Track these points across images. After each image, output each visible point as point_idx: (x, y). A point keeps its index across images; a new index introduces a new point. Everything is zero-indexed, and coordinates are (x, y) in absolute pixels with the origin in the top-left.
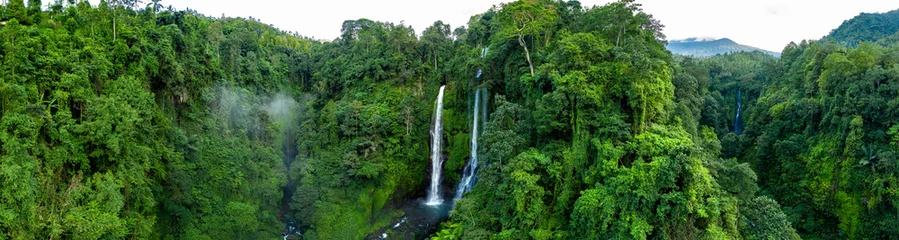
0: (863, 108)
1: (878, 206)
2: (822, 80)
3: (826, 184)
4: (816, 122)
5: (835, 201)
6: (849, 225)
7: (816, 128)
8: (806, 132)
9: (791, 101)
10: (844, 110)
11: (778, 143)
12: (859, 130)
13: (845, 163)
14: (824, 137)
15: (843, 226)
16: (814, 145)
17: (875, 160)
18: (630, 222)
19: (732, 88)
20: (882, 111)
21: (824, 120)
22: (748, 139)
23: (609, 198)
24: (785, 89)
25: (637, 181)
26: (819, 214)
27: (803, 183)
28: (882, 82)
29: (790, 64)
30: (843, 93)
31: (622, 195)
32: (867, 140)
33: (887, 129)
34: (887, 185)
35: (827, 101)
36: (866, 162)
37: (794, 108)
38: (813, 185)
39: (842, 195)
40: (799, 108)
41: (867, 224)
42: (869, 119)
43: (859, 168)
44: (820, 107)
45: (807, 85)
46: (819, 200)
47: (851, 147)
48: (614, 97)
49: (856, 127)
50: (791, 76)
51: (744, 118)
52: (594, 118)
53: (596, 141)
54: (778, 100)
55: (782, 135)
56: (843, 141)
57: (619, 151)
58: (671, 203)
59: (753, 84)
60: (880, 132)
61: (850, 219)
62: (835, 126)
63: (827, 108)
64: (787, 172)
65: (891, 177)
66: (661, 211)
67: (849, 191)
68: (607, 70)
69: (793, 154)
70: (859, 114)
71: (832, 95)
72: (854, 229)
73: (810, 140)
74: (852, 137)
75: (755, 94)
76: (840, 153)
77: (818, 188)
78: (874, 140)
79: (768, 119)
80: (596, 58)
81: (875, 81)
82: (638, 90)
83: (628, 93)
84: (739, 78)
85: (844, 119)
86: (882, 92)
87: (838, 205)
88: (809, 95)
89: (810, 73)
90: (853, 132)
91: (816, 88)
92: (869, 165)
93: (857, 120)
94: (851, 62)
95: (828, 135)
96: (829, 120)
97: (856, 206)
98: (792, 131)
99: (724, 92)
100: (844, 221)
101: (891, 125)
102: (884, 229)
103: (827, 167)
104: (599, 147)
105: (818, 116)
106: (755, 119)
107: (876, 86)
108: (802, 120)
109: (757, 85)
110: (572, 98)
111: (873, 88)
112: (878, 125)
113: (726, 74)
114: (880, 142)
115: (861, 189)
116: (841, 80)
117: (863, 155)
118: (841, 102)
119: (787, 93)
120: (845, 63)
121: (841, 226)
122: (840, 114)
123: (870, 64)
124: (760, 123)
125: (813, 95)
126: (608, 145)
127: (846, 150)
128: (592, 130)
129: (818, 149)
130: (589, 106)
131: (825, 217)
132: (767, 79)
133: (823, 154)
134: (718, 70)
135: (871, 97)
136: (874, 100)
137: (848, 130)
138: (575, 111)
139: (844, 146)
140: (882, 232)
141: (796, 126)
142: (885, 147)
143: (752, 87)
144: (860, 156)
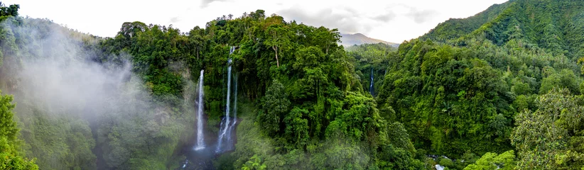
0: (445, 82)
1: (451, 134)
2: (423, 67)
3: (425, 122)
4: (420, 89)
5: (429, 132)
6: (437, 145)
7: (419, 93)
8: (414, 95)
9: (406, 77)
10: (434, 83)
11: (399, 101)
12: (442, 94)
13: (435, 111)
14: (424, 97)
15: (433, 146)
16: (419, 102)
17: (450, 110)
18: (354, 131)
19: (367, 68)
20: (455, 83)
21: (424, 88)
22: (381, 99)
23: (343, 123)
24: (402, 70)
25: (355, 114)
26: (421, 138)
27: (413, 122)
28: (456, 68)
29: (404, 55)
30: (434, 74)
31: (348, 121)
32: (446, 99)
33: (457, 93)
34: (455, 122)
35: (426, 78)
36: (445, 110)
37: (407, 82)
38: (418, 123)
39: (433, 128)
40: (410, 81)
41: (446, 144)
42: (448, 88)
43: (441, 114)
44: (422, 81)
45: (415, 68)
46: (421, 131)
47: (438, 103)
48: (333, 79)
49: (441, 92)
50: (405, 63)
51: (375, 87)
52: (326, 90)
53: (329, 100)
54: (397, 76)
55: (400, 97)
56: (434, 99)
57: (342, 103)
58: (367, 122)
59: (381, 66)
60: (453, 95)
61: (437, 141)
62: (430, 91)
63: (426, 82)
64: (404, 116)
65: (458, 119)
66: (364, 124)
67: (437, 126)
68: (329, 66)
69: (407, 107)
70: (442, 85)
71: (428, 75)
72: (439, 147)
73: (416, 99)
74: (438, 97)
75: (382, 72)
76: (432, 106)
77: (420, 125)
78: (450, 99)
79: (393, 88)
80: (321, 60)
81: (451, 68)
82: (345, 76)
83: (340, 77)
84: (373, 62)
85: (435, 88)
86: (455, 74)
87: (431, 133)
88: (416, 75)
89: (417, 62)
90: (439, 94)
91: (420, 70)
92: (446, 112)
93: (441, 88)
94: (439, 57)
95: (426, 97)
96: (426, 88)
97: (440, 134)
98: (406, 94)
99: (363, 71)
100: (434, 142)
101: (460, 91)
102: (454, 146)
103: (425, 113)
104: (332, 102)
105: (420, 86)
106: (384, 88)
107: (452, 70)
108: (412, 89)
109: (383, 67)
110: (317, 81)
111: (450, 71)
112: (452, 91)
113: (364, 60)
114: (453, 100)
115: (442, 124)
116: (433, 67)
117: (444, 107)
118: (433, 79)
119: (403, 73)
120: (435, 58)
121: (433, 145)
122: (432, 85)
123: (449, 58)
124: (388, 90)
125: (418, 74)
126: (335, 102)
127: (435, 104)
128: (325, 95)
129: (421, 104)
130: (324, 85)
131: (424, 141)
132: (390, 63)
133: (423, 106)
134: (358, 58)
135: (449, 76)
136: (451, 78)
137: (437, 94)
138: (318, 86)
139: (434, 102)
140: (453, 149)
141: (408, 91)
142: (456, 103)
143: (380, 68)
144: (442, 107)
